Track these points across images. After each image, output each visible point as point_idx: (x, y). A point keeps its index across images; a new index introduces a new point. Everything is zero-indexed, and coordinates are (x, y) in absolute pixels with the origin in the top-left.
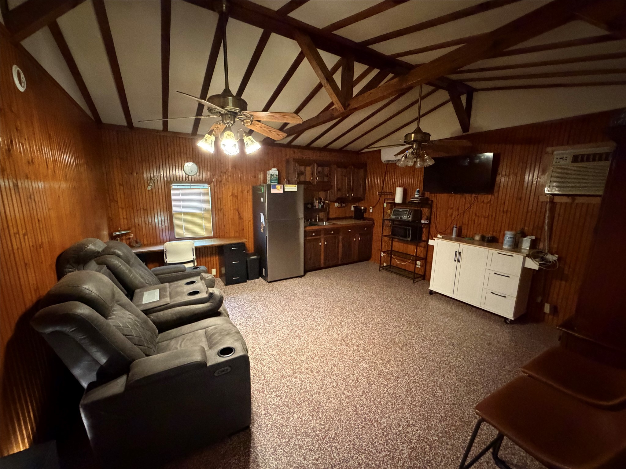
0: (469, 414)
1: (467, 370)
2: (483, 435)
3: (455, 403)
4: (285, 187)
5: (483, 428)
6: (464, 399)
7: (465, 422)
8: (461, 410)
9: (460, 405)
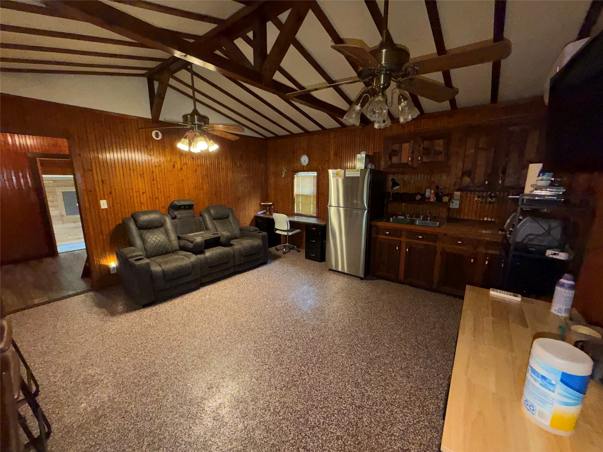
0: (108, 425)
1: (182, 441)
2: (76, 434)
3: (128, 414)
4: (346, 173)
5: (85, 436)
6: (130, 424)
7: (99, 418)
8: (116, 418)
9: (124, 418)
